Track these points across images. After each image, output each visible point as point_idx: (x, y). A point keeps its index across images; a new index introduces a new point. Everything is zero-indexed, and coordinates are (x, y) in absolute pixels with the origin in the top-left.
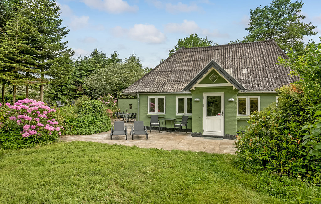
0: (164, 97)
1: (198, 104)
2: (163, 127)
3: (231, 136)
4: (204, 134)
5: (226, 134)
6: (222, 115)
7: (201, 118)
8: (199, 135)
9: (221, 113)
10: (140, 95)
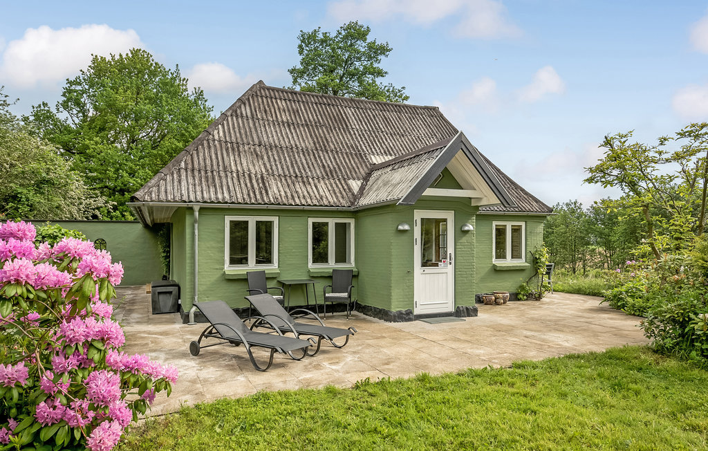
0: (275, 220)
1: (404, 238)
2: (290, 305)
3: (467, 309)
4: (417, 311)
5: (458, 307)
6: (450, 263)
7: (410, 272)
8: (407, 316)
9: (448, 259)
10: (201, 209)
